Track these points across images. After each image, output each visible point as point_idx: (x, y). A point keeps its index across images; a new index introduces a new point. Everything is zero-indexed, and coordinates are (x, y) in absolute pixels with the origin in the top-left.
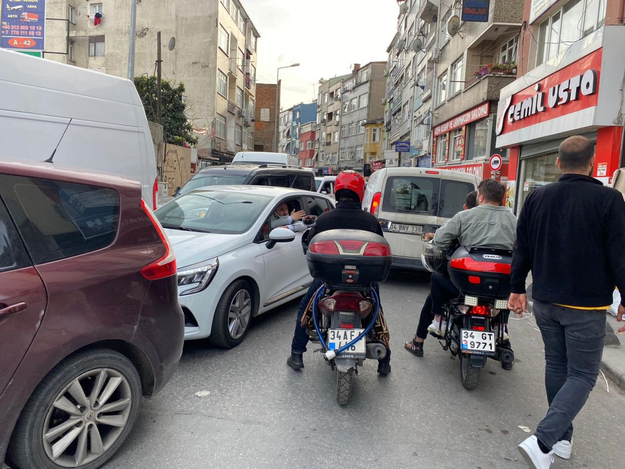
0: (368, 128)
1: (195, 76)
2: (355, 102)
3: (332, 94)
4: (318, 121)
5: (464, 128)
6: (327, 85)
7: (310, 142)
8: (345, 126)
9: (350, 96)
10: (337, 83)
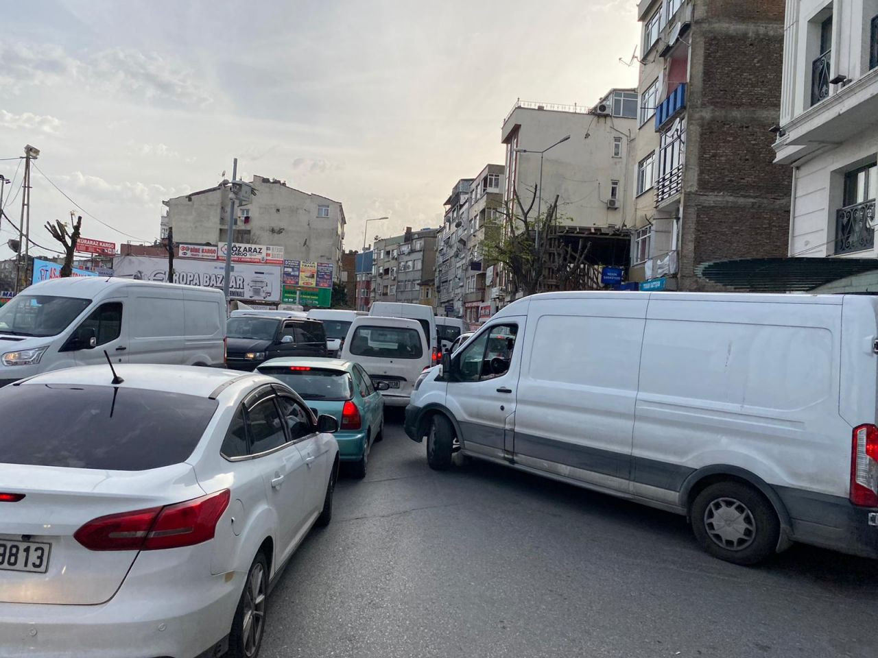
0: (423, 287)
2: (410, 263)
3: (388, 253)
4: (373, 273)
6: (384, 243)
7: (365, 290)
8: (402, 281)
9: (406, 258)
10: (393, 244)
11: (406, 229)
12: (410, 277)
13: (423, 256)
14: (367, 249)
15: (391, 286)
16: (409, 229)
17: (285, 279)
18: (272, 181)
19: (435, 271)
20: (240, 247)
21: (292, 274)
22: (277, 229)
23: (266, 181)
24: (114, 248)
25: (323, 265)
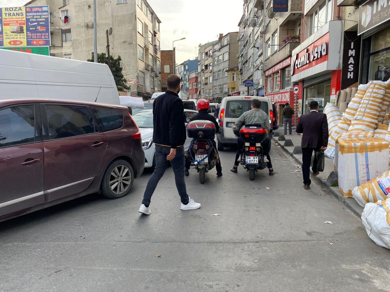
0: (229, 73)
1: (125, 49)
2: (221, 57)
3: (207, 53)
4: (199, 70)
5: (280, 71)
6: (204, 47)
7: (195, 83)
8: (216, 72)
9: (218, 54)
11: (219, 35)
12: (221, 67)
13: (229, 48)
15: (209, 77)
22: (90, 24)
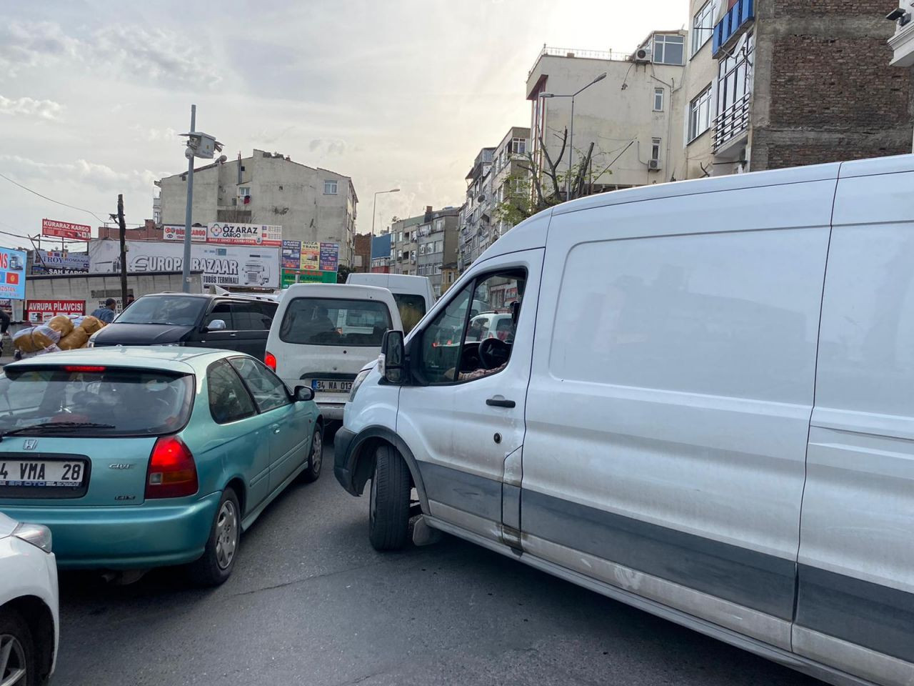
0: (444, 271)
2: (431, 246)
3: (407, 235)
4: (392, 257)
6: (402, 224)
8: (422, 266)
9: (426, 240)
10: (413, 225)
11: (426, 208)
12: (431, 260)
13: (445, 236)
14: (385, 232)
15: (411, 271)
16: (429, 208)
17: (284, 263)
18: (273, 155)
19: (458, 253)
20: (233, 228)
21: (292, 256)
22: (280, 209)
23: (267, 155)
24: (90, 231)
25: (327, 245)
